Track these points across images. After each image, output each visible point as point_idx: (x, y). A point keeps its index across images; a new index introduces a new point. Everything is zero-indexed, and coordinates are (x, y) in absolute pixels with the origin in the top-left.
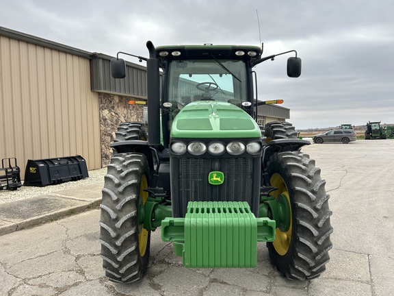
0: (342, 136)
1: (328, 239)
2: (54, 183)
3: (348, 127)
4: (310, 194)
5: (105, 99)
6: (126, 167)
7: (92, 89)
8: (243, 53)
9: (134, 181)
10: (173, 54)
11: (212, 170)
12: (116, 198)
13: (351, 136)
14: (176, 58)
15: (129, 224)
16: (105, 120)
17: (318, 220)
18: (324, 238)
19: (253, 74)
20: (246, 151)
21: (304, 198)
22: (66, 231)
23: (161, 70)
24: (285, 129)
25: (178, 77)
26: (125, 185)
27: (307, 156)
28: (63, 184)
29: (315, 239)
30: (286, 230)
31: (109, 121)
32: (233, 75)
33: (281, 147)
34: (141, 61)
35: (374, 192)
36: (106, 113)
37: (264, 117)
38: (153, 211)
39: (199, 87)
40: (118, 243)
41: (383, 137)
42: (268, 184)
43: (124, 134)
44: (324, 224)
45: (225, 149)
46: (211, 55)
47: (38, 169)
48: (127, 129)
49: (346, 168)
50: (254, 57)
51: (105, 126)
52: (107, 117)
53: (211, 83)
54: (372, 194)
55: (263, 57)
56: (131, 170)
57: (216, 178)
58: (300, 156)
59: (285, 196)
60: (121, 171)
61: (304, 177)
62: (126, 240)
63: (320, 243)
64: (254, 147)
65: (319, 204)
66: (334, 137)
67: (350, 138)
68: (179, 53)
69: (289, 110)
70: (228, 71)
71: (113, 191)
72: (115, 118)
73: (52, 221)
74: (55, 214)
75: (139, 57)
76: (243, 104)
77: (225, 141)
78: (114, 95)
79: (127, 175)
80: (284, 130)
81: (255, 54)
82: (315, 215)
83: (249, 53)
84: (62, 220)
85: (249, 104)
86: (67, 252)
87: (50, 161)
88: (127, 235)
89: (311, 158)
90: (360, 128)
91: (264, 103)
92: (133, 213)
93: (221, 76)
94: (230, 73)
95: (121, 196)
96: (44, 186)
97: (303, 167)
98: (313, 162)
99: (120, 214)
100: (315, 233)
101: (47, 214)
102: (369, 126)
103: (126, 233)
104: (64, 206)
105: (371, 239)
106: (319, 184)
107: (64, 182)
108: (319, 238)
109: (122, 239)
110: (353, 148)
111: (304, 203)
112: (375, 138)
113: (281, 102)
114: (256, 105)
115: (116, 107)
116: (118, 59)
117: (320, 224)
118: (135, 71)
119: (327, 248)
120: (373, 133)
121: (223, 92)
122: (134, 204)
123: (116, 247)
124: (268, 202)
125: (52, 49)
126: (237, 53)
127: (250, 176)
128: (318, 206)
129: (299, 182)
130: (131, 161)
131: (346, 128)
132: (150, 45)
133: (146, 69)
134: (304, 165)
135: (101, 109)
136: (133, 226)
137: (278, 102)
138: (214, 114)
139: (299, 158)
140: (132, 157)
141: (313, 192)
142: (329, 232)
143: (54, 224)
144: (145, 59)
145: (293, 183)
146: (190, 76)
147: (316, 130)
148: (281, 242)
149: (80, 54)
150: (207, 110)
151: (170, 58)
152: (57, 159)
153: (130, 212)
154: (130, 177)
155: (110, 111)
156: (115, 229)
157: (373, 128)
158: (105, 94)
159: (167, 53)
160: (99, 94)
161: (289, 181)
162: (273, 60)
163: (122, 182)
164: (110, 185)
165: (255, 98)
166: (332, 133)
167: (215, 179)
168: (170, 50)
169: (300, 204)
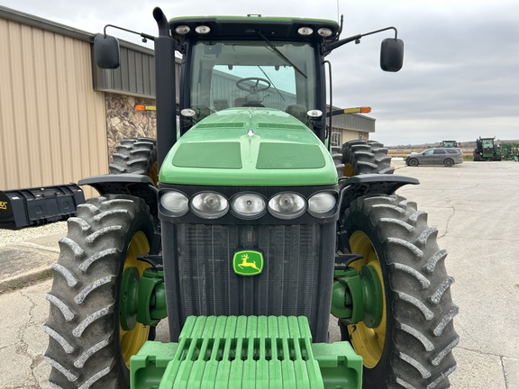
0: (444, 157)
1: (449, 354)
2: (35, 224)
3: (451, 144)
4: (420, 276)
5: (114, 101)
6: (100, 222)
7: (95, 86)
8: (310, 31)
9: (110, 251)
10: (198, 30)
11: (241, 248)
12: (75, 283)
13: (456, 156)
14: (204, 38)
15: (99, 329)
16: (115, 132)
17: (435, 322)
18: (442, 354)
19: (326, 65)
20: (307, 212)
21: (409, 282)
22: (32, 308)
23: (178, 55)
24: (373, 152)
25: (211, 70)
26: (92, 259)
27: (414, 205)
28: (47, 226)
29: (427, 355)
30: (375, 325)
31: (121, 134)
32: (295, 68)
33: (368, 186)
34: (145, 41)
35: (495, 242)
36: (116, 122)
37: (341, 130)
38: (154, 292)
39: (240, 84)
40: (79, 363)
41: (496, 158)
42: (346, 249)
43: (125, 157)
44: (444, 331)
45: (267, 207)
46: (260, 33)
47: (9, 203)
48: (131, 149)
49: (452, 203)
50: (328, 38)
51: (115, 140)
52: (117, 128)
53: (258, 79)
54: (494, 245)
55: (341, 37)
56: (106, 229)
57: (247, 262)
58: (401, 206)
59: (374, 271)
60: (90, 232)
61: (409, 244)
62: (93, 357)
63: (435, 362)
64: (323, 203)
65: (437, 294)
66: (434, 157)
67: (454, 159)
68: (208, 30)
69: (374, 120)
70: (286, 59)
71: (71, 269)
72: (130, 129)
73: (14, 289)
74: (20, 278)
75: (142, 35)
76: (310, 113)
77: (266, 192)
78: (128, 96)
79: (98, 239)
80: (371, 154)
81: (329, 33)
82: (429, 314)
83: (319, 32)
84: (31, 288)
85: (319, 113)
86: (21, 349)
87: (29, 192)
88: (94, 349)
89: (421, 209)
90: (466, 145)
91: (341, 112)
92: (105, 310)
93: (277, 69)
94: (291, 65)
95: (84, 278)
96: (19, 229)
97: (409, 227)
98: (424, 217)
99: (82, 312)
100: (428, 345)
101: (9, 279)
102: (479, 143)
103: (92, 344)
104: (37, 264)
105: (502, 327)
106: (436, 258)
107: (50, 222)
108: (434, 354)
109: (85, 356)
110: (459, 174)
111: (409, 292)
112: (486, 159)
113: (368, 110)
114: (329, 115)
115: (131, 114)
116: (105, 36)
117: (438, 331)
118: (138, 56)
119: (446, 370)
120: (485, 152)
121: (280, 94)
122: (109, 293)
123: (74, 370)
124: (346, 280)
125: (32, 27)
126: (301, 31)
127: (314, 254)
128: (435, 299)
129: (401, 254)
130: (109, 212)
131: (449, 146)
132: (158, 14)
133: (153, 53)
134: (410, 222)
135: (109, 116)
136: (106, 331)
137: (363, 110)
138: (250, 133)
139: (400, 210)
140: (114, 204)
141: (426, 272)
142: (453, 343)
143: (16, 295)
144: (152, 38)
145: (391, 254)
146: (230, 68)
147: (409, 147)
148: (365, 340)
149: (75, 35)
150: (241, 125)
151: (193, 38)
152: (39, 189)
153: (102, 306)
154: (104, 243)
155: (122, 119)
156: (71, 340)
157: (485, 146)
158: (115, 94)
159: (188, 29)
160: (106, 94)
161: (382, 249)
162: (358, 42)
163: (89, 251)
164: (67, 258)
165: (328, 103)
166: (431, 152)
167: (245, 264)
168: (194, 23)
169: (402, 295)
